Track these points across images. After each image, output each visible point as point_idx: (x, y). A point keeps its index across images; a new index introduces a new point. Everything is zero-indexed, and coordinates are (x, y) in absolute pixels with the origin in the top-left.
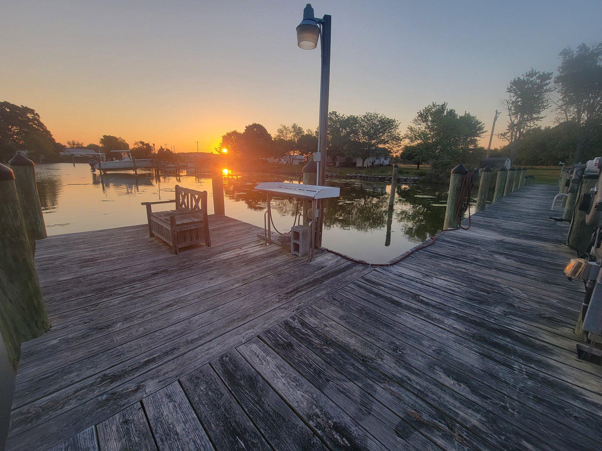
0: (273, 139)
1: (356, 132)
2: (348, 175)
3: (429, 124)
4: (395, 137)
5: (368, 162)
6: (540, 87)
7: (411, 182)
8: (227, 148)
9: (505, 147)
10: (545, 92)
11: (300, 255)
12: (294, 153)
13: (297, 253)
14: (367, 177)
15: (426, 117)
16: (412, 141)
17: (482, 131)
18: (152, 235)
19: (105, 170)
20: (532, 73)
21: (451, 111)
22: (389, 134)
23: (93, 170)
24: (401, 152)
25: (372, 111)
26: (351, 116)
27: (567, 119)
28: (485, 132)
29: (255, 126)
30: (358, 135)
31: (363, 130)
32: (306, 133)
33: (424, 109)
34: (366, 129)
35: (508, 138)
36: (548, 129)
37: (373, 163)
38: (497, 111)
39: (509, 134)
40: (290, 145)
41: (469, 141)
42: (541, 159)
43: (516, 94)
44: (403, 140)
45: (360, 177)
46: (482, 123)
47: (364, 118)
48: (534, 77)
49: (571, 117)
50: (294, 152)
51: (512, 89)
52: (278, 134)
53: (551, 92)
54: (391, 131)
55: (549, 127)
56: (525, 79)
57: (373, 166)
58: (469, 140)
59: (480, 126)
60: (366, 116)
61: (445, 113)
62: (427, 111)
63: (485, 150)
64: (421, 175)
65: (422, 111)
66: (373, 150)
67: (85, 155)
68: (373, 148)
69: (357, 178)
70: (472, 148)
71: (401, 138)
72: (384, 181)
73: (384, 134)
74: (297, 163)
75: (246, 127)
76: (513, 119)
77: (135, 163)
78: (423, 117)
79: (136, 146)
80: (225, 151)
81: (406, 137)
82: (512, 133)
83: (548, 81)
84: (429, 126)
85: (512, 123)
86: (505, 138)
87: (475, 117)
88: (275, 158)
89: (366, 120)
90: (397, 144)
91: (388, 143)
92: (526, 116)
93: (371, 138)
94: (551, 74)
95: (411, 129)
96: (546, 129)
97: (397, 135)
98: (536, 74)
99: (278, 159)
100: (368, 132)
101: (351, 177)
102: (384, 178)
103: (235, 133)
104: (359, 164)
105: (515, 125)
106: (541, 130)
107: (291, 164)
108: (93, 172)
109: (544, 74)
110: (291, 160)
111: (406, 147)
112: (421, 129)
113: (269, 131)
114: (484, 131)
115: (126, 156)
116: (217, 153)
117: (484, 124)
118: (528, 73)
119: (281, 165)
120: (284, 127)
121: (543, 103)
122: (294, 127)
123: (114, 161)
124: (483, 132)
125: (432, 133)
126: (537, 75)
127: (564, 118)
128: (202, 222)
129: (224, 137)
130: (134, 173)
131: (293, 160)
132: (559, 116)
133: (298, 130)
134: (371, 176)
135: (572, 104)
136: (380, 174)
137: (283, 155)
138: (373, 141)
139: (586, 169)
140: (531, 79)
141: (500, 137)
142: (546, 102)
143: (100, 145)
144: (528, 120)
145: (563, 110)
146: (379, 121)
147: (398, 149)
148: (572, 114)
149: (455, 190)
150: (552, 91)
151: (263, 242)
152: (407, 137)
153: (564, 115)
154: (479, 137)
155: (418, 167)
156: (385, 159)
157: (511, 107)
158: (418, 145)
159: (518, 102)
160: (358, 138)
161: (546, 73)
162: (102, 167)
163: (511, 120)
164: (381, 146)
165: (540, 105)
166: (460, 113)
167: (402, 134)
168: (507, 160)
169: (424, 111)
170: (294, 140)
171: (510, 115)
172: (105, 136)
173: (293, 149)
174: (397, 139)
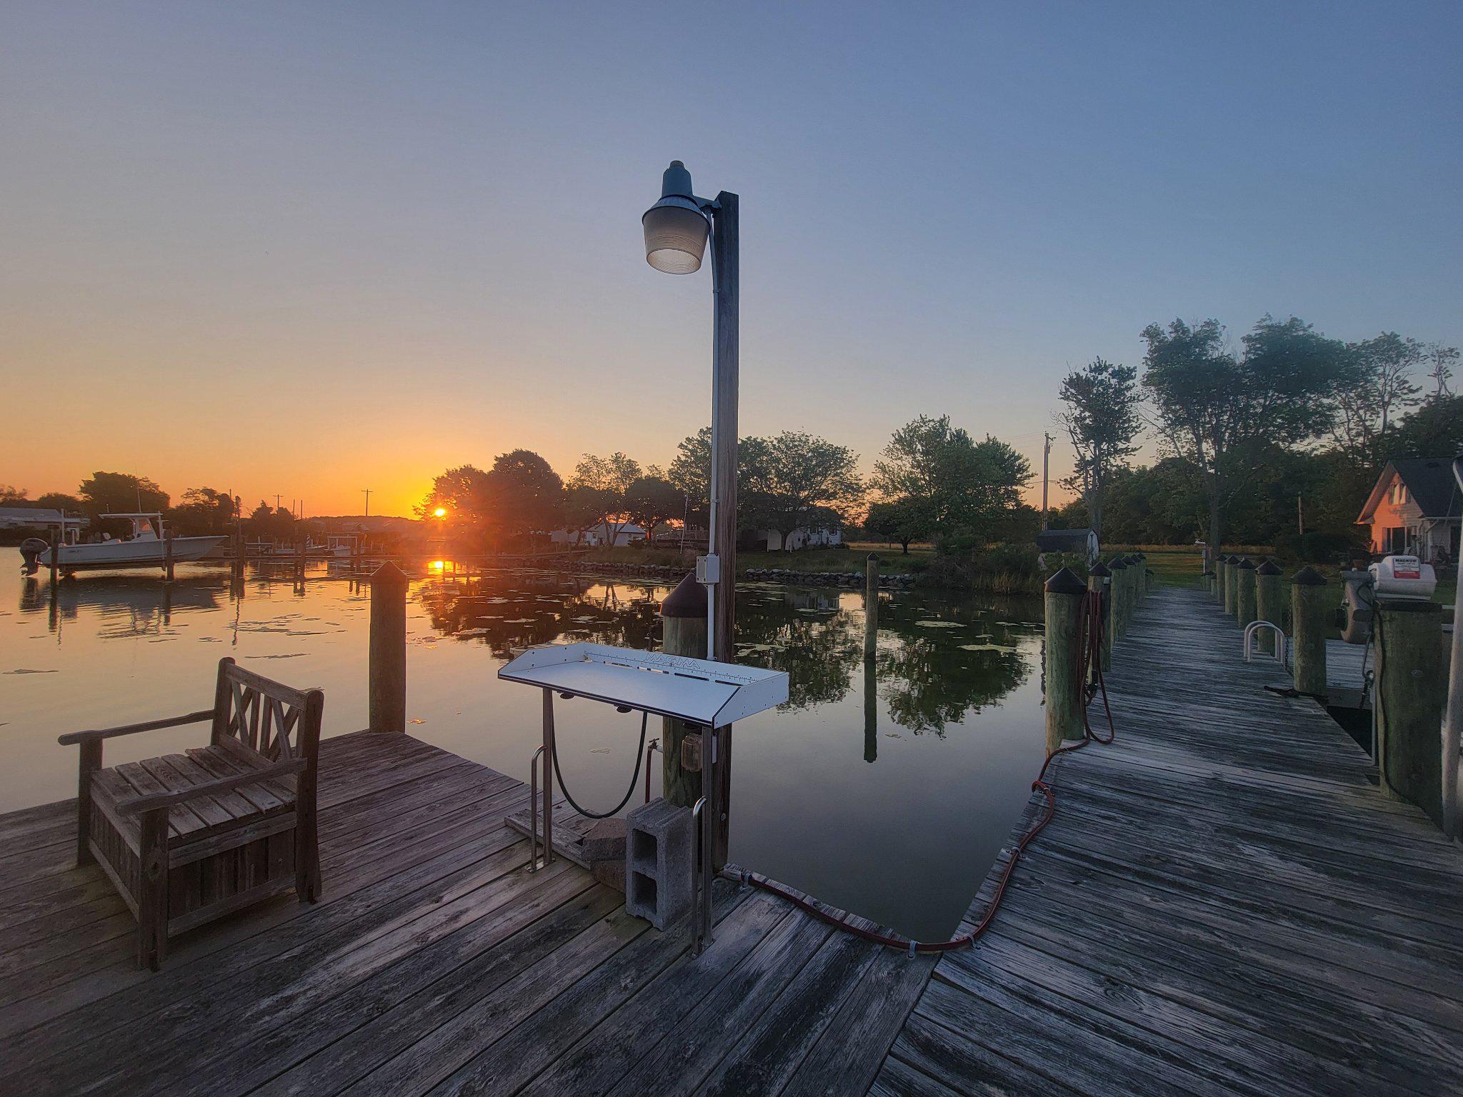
0: (564, 486)
1: (762, 473)
2: (751, 570)
3: (919, 456)
4: (850, 486)
5: (794, 540)
6: (1119, 392)
7: (896, 586)
8: (444, 506)
9: (1070, 505)
10: (1130, 401)
11: (658, 921)
12: (617, 520)
13: (648, 914)
14: (795, 576)
15: (910, 444)
16: (887, 492)
17: (1025, 474)
18: (85, 859)
19: (69, 568)
20: (1100, 365)
21: (959, 432)
22: (838, 478)
23: (31, 567)
24: (865, 516)
25: (796, 430)
26: (749, 438)
27: (1179, 453)
28: (1032, 476)
29: (519, 455)
30: (767, 479)
31: (778, 470)
32: (645, 472)
33: (905, 427)
34: (785, 466)
35: (1080, 488)
36: (1142, 471)
37: (804, 541)
38: (1047, 435)
39: (1080, 481)
40: (608, 502)
41: (1004, 494)
42: (1145, 531)
43: (1078, 402)
44: (868, 491)
45: (780, 575)
46: (1024, 457)
47: (778, 442)
48: (1105, 374)
49: (1185, 450)
50: (618, 518)
51: (1069, 393)
52: (577, 475)
53: (1140, 403)
54: (841, 473)
55: (1144, 467)
56: (1089, 376)
57: (805, 550)
58: (1002, 491)
59: (1020, 465)
60: (782, 439)
61: (948, 437)
62: (910, 431)
63: (1038, 513)
64: (916, 568)
65: (901, 432)
66: (802, 511)
67: (24, 525)
68: (805, 508)
69: (772, 579)
70: (1011, 507)
71: (864, 486)
72: (837, 584)
73: (826, 477)
74: (625, 544)
75: (497, 459)
76: (1082, 450)
77: (169, 549)
78: (905, 442)
79: (190, 501)
80: (440, 512)
81: (874, 484)
82: (1085, 479)
83: (1130, 382)
84: (918, 461)
85: (1083, 458)
86: (1074, 488)
87: (1008, 446)
88: (570, 532)
89: (783, 447)
90: (855, 500)
91: (835, 498)
92: (1104, 446)
93: (797, 485)
94: (1134, 369)
95: (883, 469)
96: (1139, 470)
97: (853, 482)
98: (1106, 368)
99: (576, 533)
100: (790, 473)
101: (758, 575)
102: (836, 578)
103: (468, 471)
104: (774, 543)
105: (1089, 463)
106: (1130, 473)
107: (611, 545)
108: (29, 573)
109: (1121, 370)
110: (611, 535)
111: (875, 507)
112: (904, 468)
113: (555, 468)
114: (1030, 473)
115: (148, 527)
116: (417, 518)
117: (1027, 460)
118: (1093, 366)
119: (585, 548)
120: (593, 459)
121: (1130, 421)
122: (617, 459)
123: (104, 543)
124: (1028, 477)
125: (927, 478)
126: (1110, 370)
127: (1173, 452)
128: (289, 808)
129: (439, 481)
130: (165, 573)
131: (615, 536)
132: (1164, 448)
133: (627, 469)
134: (806, 574)
135: (1182, 424)
136: (824, 567)
137: (591, 522)
138: (803, 494)
139: (1376, 585)
140: (1100, 378)
141: (1063, 487)
142: (1135, 420)
143: (80, 498)
144: (1110, 454)
145: (1168, 436)
146: (812, 451)
147: (860, 511)
148: (1184, 444)
149: (1063, 635)
150: (1142, 400)
151: (523, 856)
152: (876, 484)
153: (1172, 445)
154: (1023, 485)
155: (905, 549)
156: (833, 532)
157: (1075, 427)
158: (901, 502)
159: (1085, 418)
160: (769, 487)
161: (1124, 366)
162: (63, 557)
163: (1078, 452)
164: (820, 503)
165: (1126, 425)
166: (977, 437)
167: (865, 480)
168: (1089, 537)
169: (905, 432)
170: (617, 489)
171: (1075, 443)
172: (98, 475)
173: (615, 509)
174: (854, 489)
